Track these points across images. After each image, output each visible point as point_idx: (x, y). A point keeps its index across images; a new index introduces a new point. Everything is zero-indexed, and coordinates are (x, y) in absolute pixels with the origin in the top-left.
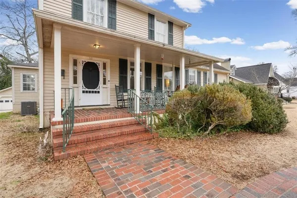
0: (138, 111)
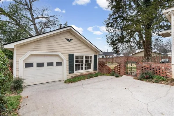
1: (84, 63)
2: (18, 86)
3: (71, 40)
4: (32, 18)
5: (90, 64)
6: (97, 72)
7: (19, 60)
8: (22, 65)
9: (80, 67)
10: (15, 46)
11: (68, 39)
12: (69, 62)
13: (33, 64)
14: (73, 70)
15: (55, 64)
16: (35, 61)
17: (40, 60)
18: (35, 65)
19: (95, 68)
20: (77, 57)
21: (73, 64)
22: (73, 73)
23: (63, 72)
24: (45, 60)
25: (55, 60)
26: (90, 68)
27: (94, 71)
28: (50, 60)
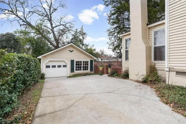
1: (82, 66)
2: (43, 77)
3: (72, 51)
4: (52, 27)
5: (88, 67)
6: (93, 72)
7: (43, 64)
8: (45, 66)
9: (79, 68)
10: (42, 57)
11: (70, 51)
12: (71, 65)
13: (50, 66)
14: (74, 70)
15: (62, 66)
16: (51, 64)
17: (54, 64)
18: (51, 67)
19: (91, 70)
20: (77, 62)
21: (74, 66)
22: (74, 72)
23: (67, 71)
24: (57, 64)
25: (62, 64)
26: (87, 69)
27: (91, 72)
28: (59, 64)
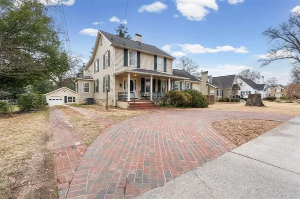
0: (152, 100)
1: (72, 99)
3: (66, 91)
8: (48, 99)
9: (70, 101)
11: (64, 91)
12: (65, 99)
15: (59, 99)
17: (54, 98)
18: (52, 100)
20: (69, 97)
23: (62, 102)
